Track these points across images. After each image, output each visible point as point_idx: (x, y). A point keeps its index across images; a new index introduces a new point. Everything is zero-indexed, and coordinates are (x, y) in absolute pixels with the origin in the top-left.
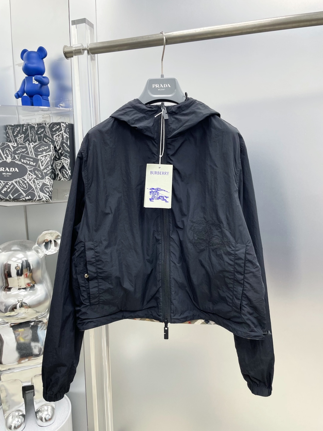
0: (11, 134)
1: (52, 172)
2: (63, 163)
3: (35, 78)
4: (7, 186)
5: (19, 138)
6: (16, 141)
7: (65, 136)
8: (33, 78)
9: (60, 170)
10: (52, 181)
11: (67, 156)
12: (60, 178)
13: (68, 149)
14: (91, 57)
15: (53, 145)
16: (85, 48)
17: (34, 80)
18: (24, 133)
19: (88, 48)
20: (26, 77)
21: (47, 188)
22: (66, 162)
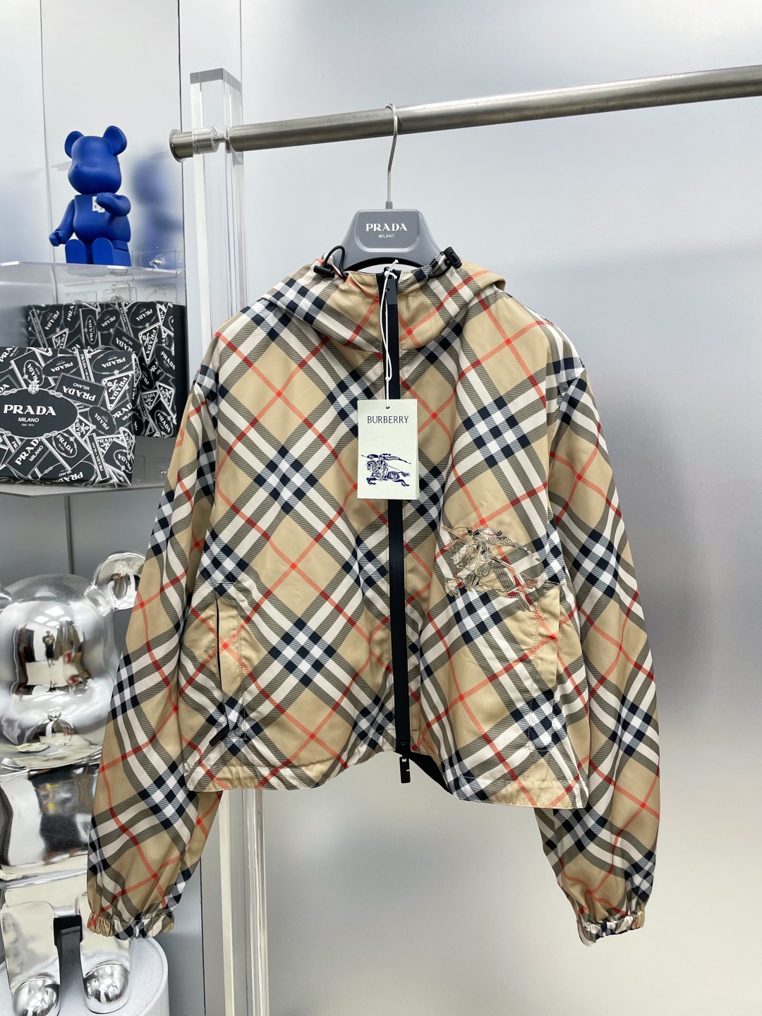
0: (38, 328)
1: (134, 418)
2: (159, 397)
3: (98, 199)
4: (28, 448)
5: (57, 338)
6: (51, 345)
7: (166, 335)
8: (94, 198)
9: (152, 413)
10: (133, 437)
11: (170, 381)
12: (151, 430)
13: (172, 364)
14: (234, 156)
15: (137, 355)
16: (221, 137)
17: (94, 203)
18: (68, 325)
19: (227, 136)
20: (77, 196)
21: (122, 454)
22: (167, 394)
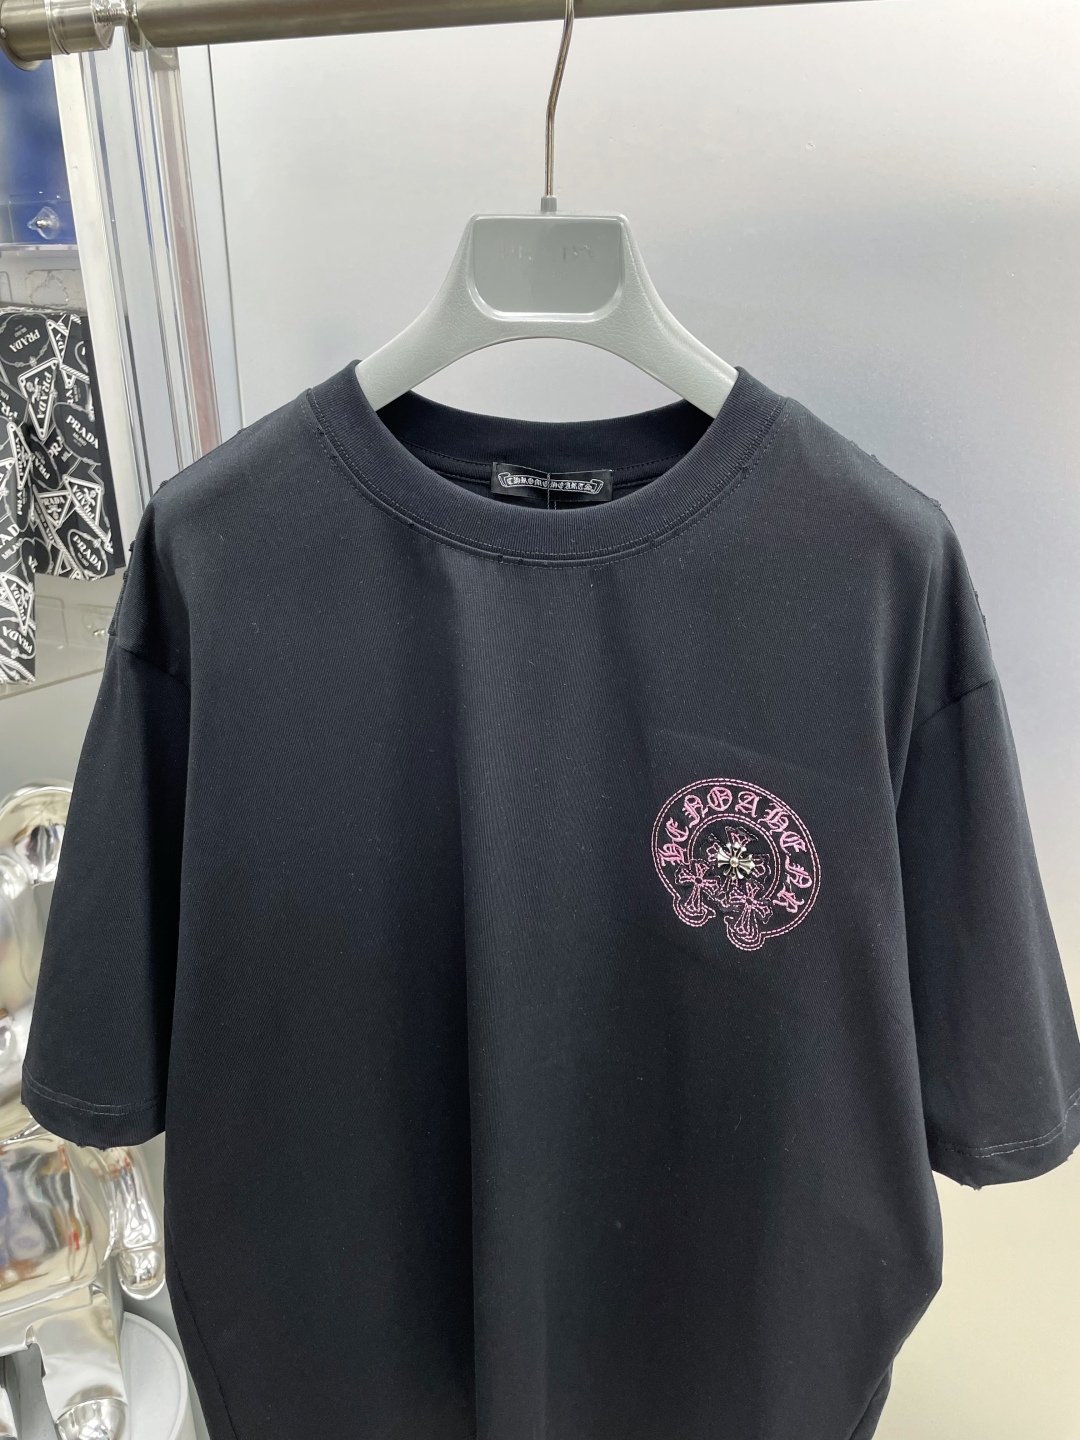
1: (27, 550)
2: (72, 505)
7: (72, 381)
9: (62, 533)
10: (29, 588)
11: (91, 472)
12: (63, 567)
13: (90, 438)
14: (152, 60)
15: (17, 422)
16: (114, 11)
22: (89, 498)
